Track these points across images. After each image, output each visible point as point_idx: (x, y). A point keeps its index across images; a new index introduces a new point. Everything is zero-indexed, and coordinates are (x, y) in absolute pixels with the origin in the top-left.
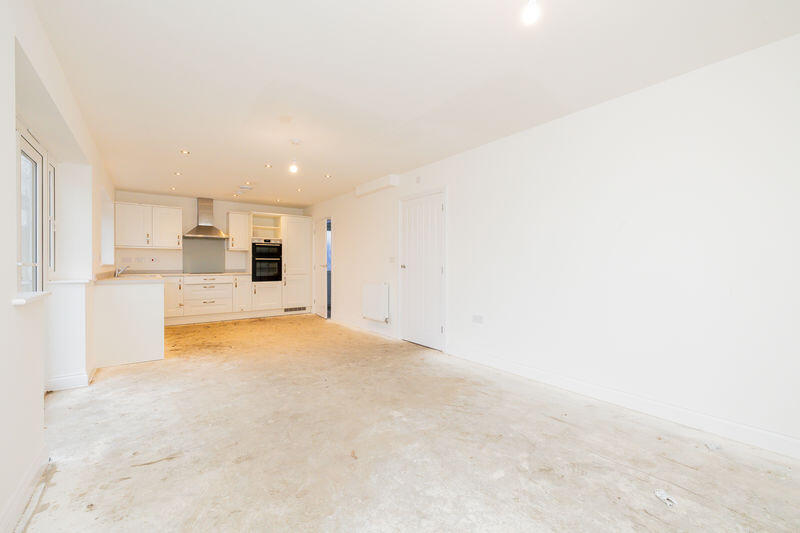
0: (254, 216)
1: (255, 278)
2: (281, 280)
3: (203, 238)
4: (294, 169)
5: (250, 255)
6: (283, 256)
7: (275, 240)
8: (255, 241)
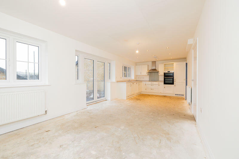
0: (165, 64)
1: (165, 83)
2: (173, 84)
3: (153, 72)
4: (137, 52)
5: (163, 76)
6: (174, 76)
7: (171, 71)
8: (165, 72)
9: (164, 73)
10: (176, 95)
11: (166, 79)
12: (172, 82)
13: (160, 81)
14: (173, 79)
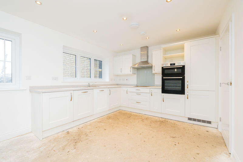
1: (164, 91)
2: (184, 94)
5: (161, 76)
6: (185, 75)
7: (179, 63)
8: (164, 66)
9: (162, 68)
10: (190, 119)
11: (166, 81)
12: (179, 88)
13: (157, 86)
14: (183, 80)
